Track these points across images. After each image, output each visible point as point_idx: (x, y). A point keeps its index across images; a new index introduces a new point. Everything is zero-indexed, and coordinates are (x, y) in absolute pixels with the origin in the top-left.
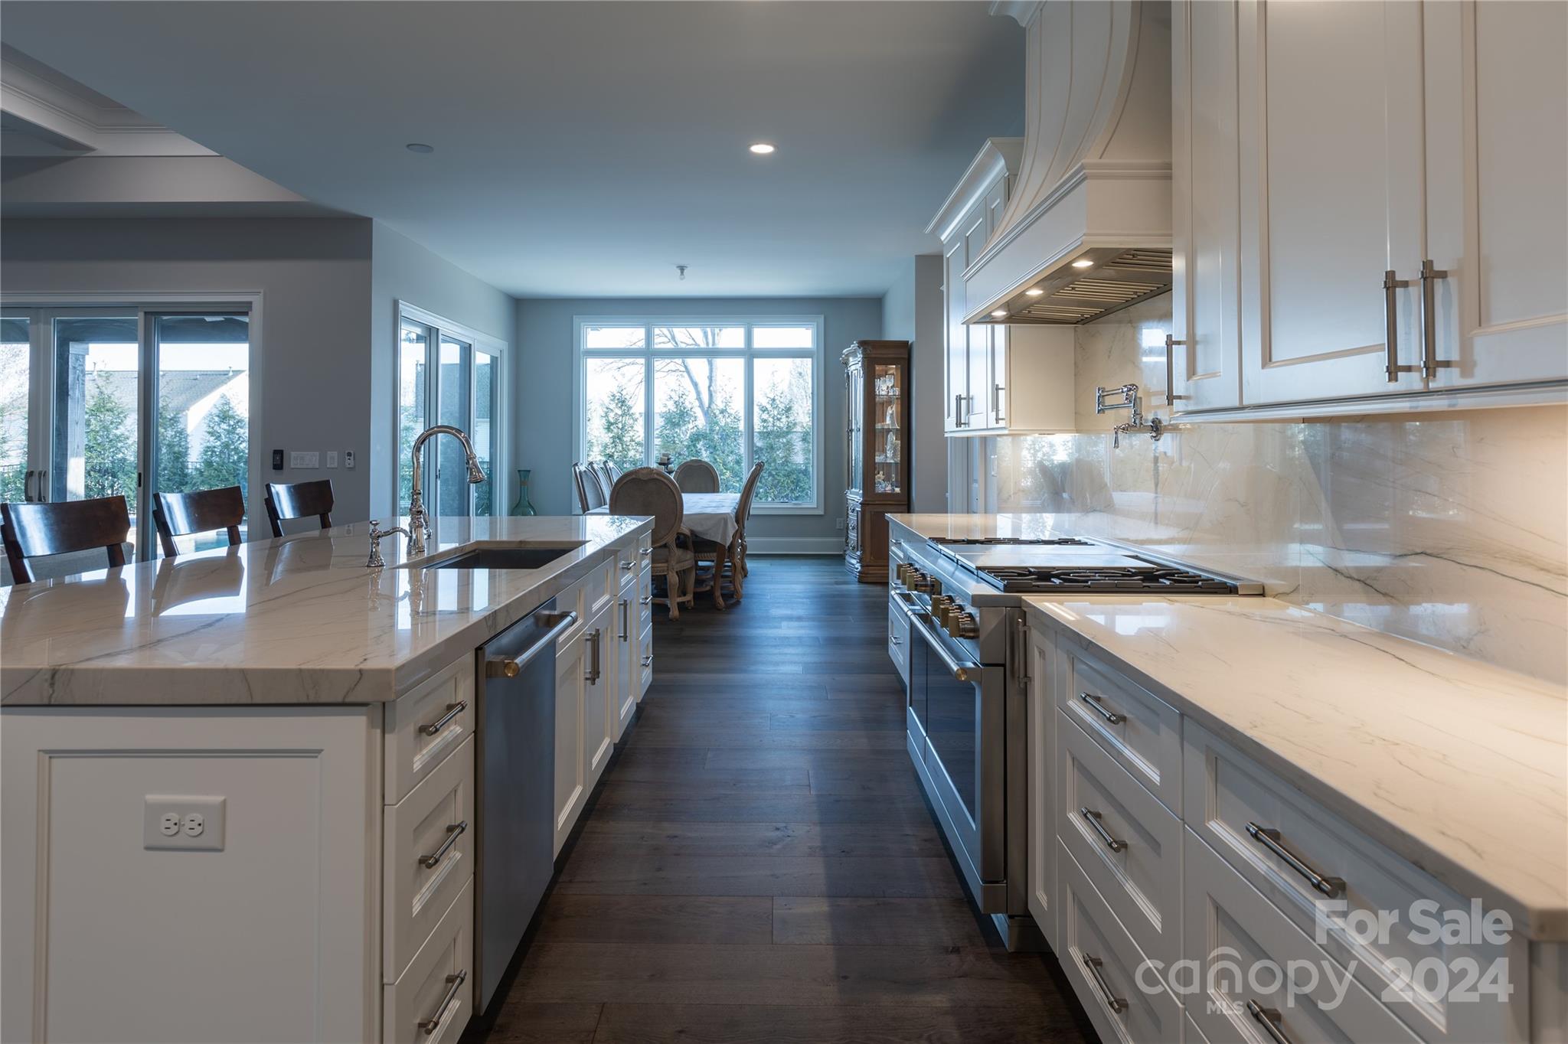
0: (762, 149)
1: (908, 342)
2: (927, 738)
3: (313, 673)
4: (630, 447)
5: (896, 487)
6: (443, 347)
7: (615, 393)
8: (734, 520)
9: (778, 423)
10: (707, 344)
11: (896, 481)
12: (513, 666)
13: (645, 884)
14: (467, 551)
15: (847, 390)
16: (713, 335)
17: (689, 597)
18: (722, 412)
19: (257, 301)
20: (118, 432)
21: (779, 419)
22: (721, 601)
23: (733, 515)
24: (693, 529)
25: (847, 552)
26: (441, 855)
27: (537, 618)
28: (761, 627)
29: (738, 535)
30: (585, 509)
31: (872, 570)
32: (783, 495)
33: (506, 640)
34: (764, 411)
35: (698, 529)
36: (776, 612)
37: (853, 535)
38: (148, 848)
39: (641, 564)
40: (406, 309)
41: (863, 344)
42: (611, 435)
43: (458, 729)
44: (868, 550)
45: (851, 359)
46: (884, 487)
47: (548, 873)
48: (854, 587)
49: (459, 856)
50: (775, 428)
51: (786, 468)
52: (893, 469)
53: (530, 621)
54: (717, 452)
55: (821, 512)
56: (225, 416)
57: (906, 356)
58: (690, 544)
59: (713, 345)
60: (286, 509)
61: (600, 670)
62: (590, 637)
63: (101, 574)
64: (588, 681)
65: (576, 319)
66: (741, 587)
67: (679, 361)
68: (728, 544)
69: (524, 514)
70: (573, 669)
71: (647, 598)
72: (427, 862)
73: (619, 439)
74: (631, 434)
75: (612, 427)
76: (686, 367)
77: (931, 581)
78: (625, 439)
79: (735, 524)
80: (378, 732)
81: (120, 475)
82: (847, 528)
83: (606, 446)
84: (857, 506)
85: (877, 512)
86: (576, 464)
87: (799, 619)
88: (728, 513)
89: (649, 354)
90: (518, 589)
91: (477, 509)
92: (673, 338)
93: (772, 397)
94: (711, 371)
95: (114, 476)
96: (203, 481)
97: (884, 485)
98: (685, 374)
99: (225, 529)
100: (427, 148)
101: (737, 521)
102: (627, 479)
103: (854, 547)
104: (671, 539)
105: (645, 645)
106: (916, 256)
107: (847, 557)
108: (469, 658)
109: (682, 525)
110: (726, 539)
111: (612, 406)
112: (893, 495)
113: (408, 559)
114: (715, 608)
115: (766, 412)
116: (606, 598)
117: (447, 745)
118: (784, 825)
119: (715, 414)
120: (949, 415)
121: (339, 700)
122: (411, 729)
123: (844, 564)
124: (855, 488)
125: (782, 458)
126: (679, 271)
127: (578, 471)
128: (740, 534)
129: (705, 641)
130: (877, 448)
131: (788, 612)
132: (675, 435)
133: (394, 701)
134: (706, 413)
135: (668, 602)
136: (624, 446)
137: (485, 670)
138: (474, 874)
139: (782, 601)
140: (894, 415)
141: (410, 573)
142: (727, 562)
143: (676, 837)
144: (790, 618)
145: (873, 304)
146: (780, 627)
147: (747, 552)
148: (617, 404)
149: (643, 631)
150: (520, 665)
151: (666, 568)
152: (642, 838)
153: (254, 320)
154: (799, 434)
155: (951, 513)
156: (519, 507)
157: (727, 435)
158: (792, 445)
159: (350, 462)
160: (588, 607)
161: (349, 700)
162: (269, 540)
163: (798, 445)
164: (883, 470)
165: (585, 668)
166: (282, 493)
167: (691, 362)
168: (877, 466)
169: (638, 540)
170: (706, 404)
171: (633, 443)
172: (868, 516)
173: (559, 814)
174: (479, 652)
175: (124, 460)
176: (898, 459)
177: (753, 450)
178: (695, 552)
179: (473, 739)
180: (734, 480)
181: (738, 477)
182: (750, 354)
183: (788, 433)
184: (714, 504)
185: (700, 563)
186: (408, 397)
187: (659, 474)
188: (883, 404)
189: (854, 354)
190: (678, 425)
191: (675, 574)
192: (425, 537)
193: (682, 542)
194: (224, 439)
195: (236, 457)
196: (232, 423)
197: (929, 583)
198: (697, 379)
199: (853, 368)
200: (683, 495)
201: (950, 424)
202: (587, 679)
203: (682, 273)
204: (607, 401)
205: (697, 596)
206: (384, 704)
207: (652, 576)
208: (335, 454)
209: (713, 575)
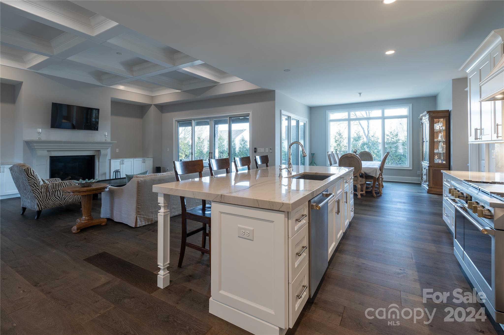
0: (390, 52)
1: (449, 110)
2: (464, 251)
3: (272, 202)
4: (342, 147)
5: (443, 161)
6: (292, 121)
7: (338, 132)
8: (379, 170)
9: (392, 140)
10: (367, 116)
11: (444, 159)
12: (319, 207)
13: (355, 275)
14: (302, 174)
15: (422, 128)
16: (369, 113)
17: (364, 192)
18: (372, 136)
19: (251, 113)
20: (223, 144)
21: (393, 138)
22: (375, 194)
23: (379, 168)
24: (365, 172)
25: (422, 183)
26: (302, 253)
27: (323, 194)
28: (389, 204)
29: (380, 175)
30: (331, 165)
31: (433, 189)
32: (395, 163)
33: (316, 199)
34: (387, 136)
35: (367, 172)
36: (394, 200)
37: (425, 177)
38: (238, 237)
39: (350, 181)
40: (283, 112)
41: (429, 112)
42: (337, 144)
43: (305, 221)
44: (431, 182)
45: (423, 118)
46: (437, 161)
47: (326, 265)
48: (426, 195)
49: (305, 254)
50: (392, 141)
51: (396, 154)
52: (442, 155)
53: (321, 195)
54: (371, 149)
55: (411, 169)
56: (243, 140)
57: (448, 115)
58: (364, 176)
59: (369, 116)
60: (259, 162)
61: (340, 211)
62: (337, 201)
63: (225, 175)
64: (336, 214)
65: (327, 111)
66: (382, 191)
67: (358, 121)
68: (377, 177)
69: (313, 165)
70: (332, 210)
71: (352, 192)
72: (298, 254)
73: (339, 145)
74: (343, 143)
75: (337, 142)
76: (360, 123)
77: (466, 196)
78: (341, 145)
79: (380, 171)
80: (287, 219)
81: (224, 153)
82: (422, 174)
83: (335, 147)
84: (426, 167)
85: (435, 170)
86: (328, 152)
87: (404, 203)
88: (377, 168)
89: (349, 120)
90: (318, 186)
91: (301, 163)
92: (356, 115)
93: (391, 131)
94: (368, 124)
95: (223, 153)
96: (239, 155)
97: (438, 160)
98: (360, 125)
99: (247, 166)
100: (288, 70)
101: (380, 170)
102: (344, 156)
103: (425, 181)
104: (358, 175)
105: (352, 205)
106: (452, 79)
107: (422, 184)
108: (307, 203)
109: (362, 171)
110: (377, 176)
111: (337, 135)
112: (442, 164)
113: (288, 176)
114: (373, 196)
115: (388, 136)
116: (341, 190)
117: (302, 225)
118: (403, 269)
119: (370, 137)
120: (471, 136)
121: (278, 210)
122: (294, 219)
123: (421, 187)
124: (426, 161)
125: (394, 151)
126: (359, 95)
127: (329, 154)
128: (381, 174)
129: (370, 206)
130: (435, 148)
131: (400, 200)
132: (357, 144)
133: (291, 212)
134: (367, 137)
135: (357, 193)
136: (341, 147)
137: (311, 207)
138: (309, 260)
139: (397, 196)
140: (443, 136)
141: (288, 179)
142: (377, 183)
143: (364, 264)
144: (401, 202)
145: (434, 98)
146: (397, 205)
147: (383, 180)
148: (338, 135)
149: (351, 201)
150: (320, 207)
151: (356, 183)
152: (354, 262)
153: (250, 117)
154: (401, 143)
155: (471, 171)
156: (312, 163)
157: (374, 143)
158: (398, 147)
159: (271, 151)
160: (336, 193)
161: (280, 210)
162: (256, 169)
163: (401, 147)
164: (437, 155)
165: (335, 209)
166: (258, 158)
167: (361, 122)
168: (435, 154)
169: (349, 174)
170: (367, 134)
171: (343, 146)
172: (431, 171)
173: (329, 249)
174: (309, 202)
175: (224, 150)
176: (445, 151)
177: (384, 148)
178: (366, 179)
179: (308, 225)
180: (377, 157)
181: (378, 156)
182: (383, 118)
183: (397, 143)
184: (372, 165)
185: (367, 182)
186: (284, 135)
187: (354, 155)
188: (437, 132)
189: (425, 116)
190: (358, 140)
191: (359, 185)
192: (292, 170)
193: (362, 176)
194: (243, 145)
195: (245, 150)
196: (244, 142)
197: (465, 196)
198: (363, 127)
199: (424, 121)
200: (362, 161)
201: (471, 139)
202: (336, 213)
203: (360, 95)
204: (335, 134)
205: (366, 192)
206: (288, 212)
207: (354, 185)
208: (267, 149)
209: (372, 186)
